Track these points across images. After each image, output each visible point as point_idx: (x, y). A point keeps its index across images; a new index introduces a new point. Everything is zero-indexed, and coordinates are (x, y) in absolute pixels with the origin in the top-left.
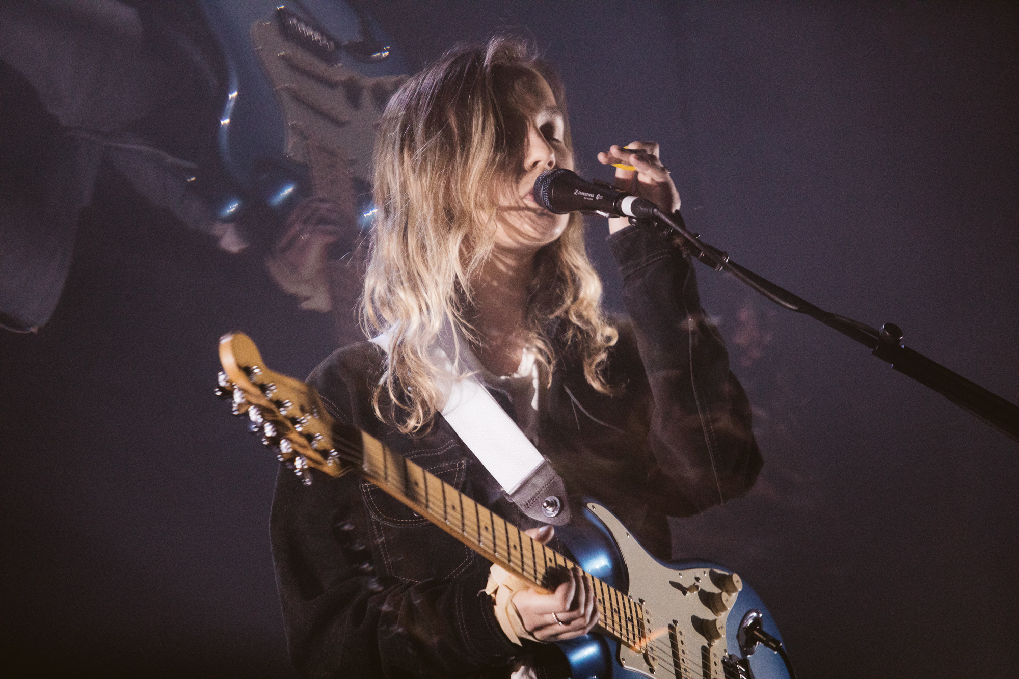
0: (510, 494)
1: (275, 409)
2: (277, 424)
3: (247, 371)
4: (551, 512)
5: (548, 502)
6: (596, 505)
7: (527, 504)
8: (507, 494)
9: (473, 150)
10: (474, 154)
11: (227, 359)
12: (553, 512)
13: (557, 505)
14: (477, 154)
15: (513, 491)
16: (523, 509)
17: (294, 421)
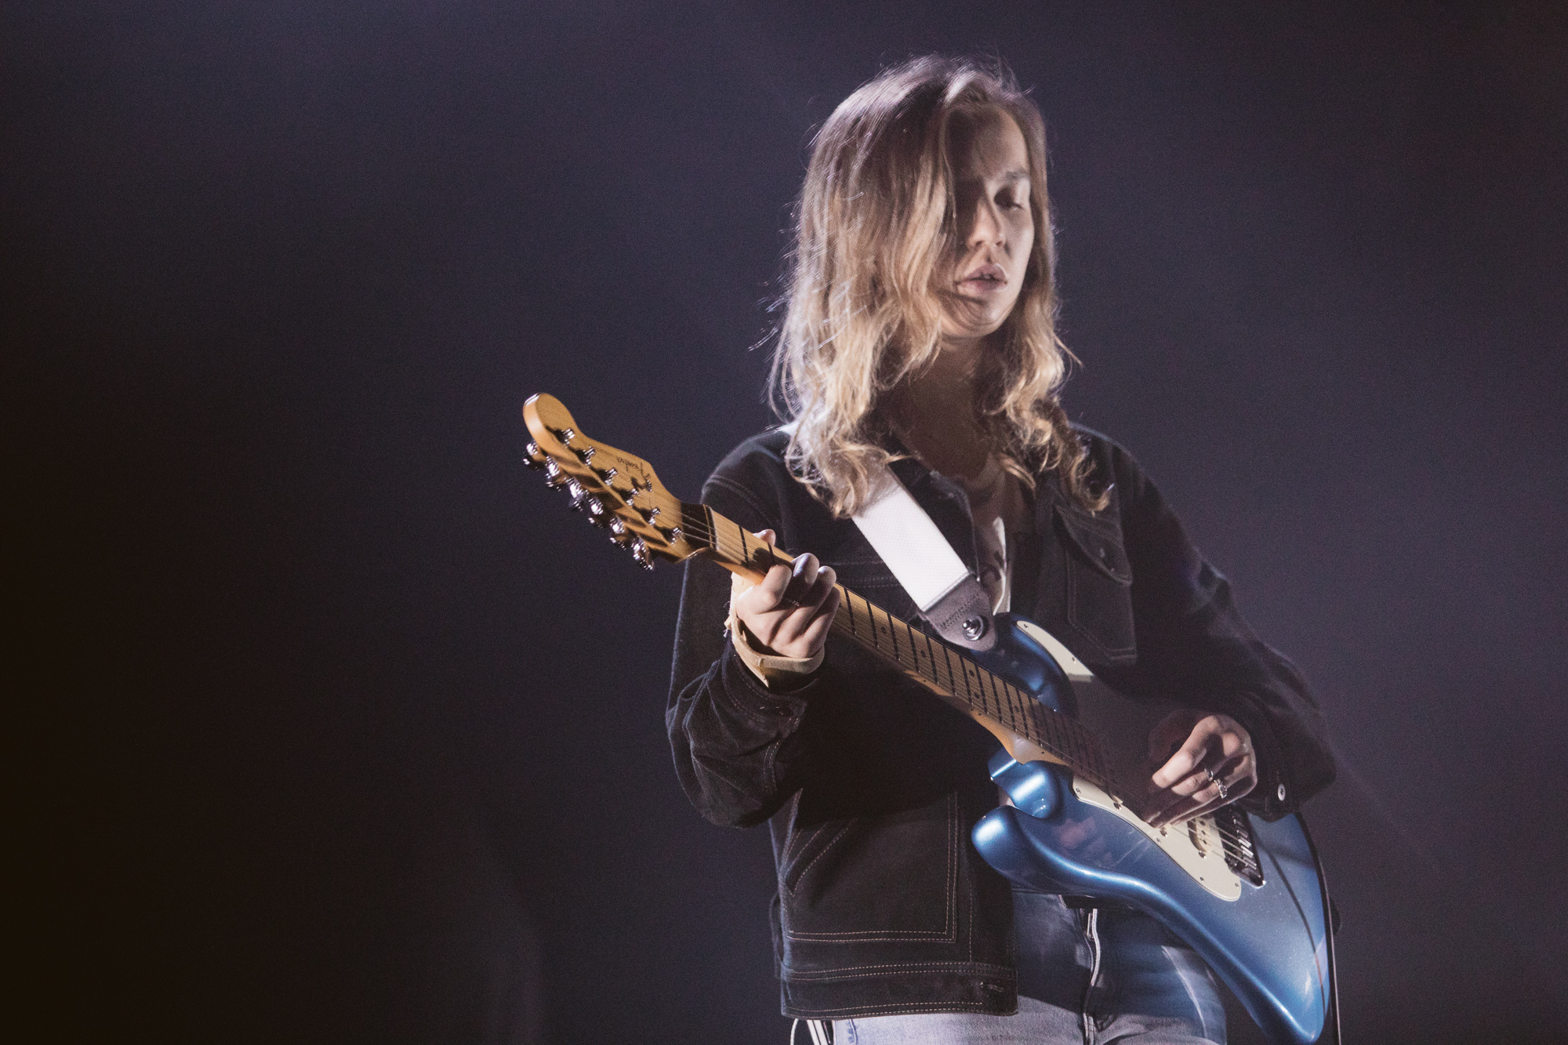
0: (924, 610)
1: (600, 481)
2: (604, 498)
3: (560, 435)
4: (972, 635)
5: (968, 622)
6: (1027, 624)
7: (944, 624)
8: (920, 611)
9: (914, 219)
10: (916, 226)
11: (534, 424)
12: (975, 633)
13: (979, 626)
14: (920, 226)
15: (928, 607)
16: (938, 629)
17: (626, 495)
